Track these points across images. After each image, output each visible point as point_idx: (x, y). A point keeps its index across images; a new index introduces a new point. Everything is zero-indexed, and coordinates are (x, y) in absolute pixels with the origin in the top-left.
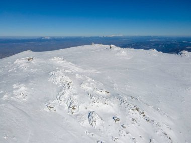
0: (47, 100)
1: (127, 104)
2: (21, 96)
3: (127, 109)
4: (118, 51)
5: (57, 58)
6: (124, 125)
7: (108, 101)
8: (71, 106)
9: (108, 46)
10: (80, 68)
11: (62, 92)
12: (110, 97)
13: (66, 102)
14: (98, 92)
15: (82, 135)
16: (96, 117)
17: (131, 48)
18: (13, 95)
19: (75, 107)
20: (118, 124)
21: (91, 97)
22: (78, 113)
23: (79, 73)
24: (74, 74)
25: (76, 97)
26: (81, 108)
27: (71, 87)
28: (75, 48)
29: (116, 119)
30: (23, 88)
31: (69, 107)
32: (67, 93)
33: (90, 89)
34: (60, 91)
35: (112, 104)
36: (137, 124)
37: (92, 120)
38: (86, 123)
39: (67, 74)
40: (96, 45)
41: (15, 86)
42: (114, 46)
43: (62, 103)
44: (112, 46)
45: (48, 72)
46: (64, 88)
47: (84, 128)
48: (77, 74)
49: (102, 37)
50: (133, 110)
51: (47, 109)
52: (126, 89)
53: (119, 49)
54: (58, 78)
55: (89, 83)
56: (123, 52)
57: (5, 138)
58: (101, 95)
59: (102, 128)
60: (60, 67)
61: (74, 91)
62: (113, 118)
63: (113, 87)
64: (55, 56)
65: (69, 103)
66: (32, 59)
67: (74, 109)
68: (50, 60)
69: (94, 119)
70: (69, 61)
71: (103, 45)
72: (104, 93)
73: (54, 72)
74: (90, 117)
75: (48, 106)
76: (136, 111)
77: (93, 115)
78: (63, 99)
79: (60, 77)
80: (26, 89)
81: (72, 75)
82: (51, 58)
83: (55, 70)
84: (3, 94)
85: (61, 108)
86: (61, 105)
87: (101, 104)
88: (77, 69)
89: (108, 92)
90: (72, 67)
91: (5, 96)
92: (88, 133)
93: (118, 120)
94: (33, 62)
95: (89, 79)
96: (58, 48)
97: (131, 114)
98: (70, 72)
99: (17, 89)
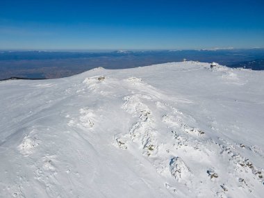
0: (117, 133)
1: (232, 154)
2: (87, 124)
3: (232, 162)
4: (224, 73)
5: (133, 79)
6: (225, 186)
7: (202, 146)
8: (148, 145)
9: (208, 65)
10: (163, 93)
11: (137, 125)
12: (204, 141)
13: (141, 139)
14: (187, 130)
15: (160, 188)
16: (181, 166)
17: (247, 68)
18: (79, 121)
19: (153, 148)
20: (215, 182)
21: (177, 136)
22: (156, 156)
23: (161, 101)
24: (155, 102)
25: (155, 134)
26: (161, 150)
27: (149, 119)
28: (159, 66)
29: (212, 174)
30: (90, 114)
31: (145, 146)
32: (144, 126)
33: (175, 124)
34: (135, 123)
35: (207, 150)
36: (247, 189)
37: (175, 169)
38: (167, 171)
39: (145, 101)
40: (190, 62)
41: (82, 111)
42: (217, 64)
43: (136, 140)
44: (214, 64)
45: (121, 97)
46: (140, 120)
47: (163, 178)
48: (158, 103)
49: (199, 50)
50: (242, 165)
51: (116, 145)
52: (233, 131)
53: (226, 69)
54: (133, 106)
55: (175, 116)
56: (232, 74)
57: (68, 172)
58: (191, 136)
59: (189, 183)
60: (137, 91)
61: (153, 125)
62: (208, 172)
63: (210, 126)
64: (131, 76)
65: (145, 140)
66: (104, 78)
67: (151, 149)
68: (124, 80)
69: (178, 168)
70: (149, 84)
71: (199, 63)
72: (196, 133)
73: (128, 97)
74: (172, 165)
75: (119, 140)
76: (248, 167)
77: (178, 162)
78: (137, 134)
79: (136, 104)
80: (94, 115)
81: (151, 103)
82: (126, 78)
83: (131, 95)
84: (69, 119)
85: (134, 145)
86: (134, 142)
87: (189, 148)
88: (159, 95)
89: (203, 133)
90: (153, 91)
91: (71, 122)
92: (168, 187)
93: (216, 177)
94: (104, 82)
95: (176, 111)
96: (136, 66)
97: (238, 171)
98: (149, 98)
99: (85, 114)
